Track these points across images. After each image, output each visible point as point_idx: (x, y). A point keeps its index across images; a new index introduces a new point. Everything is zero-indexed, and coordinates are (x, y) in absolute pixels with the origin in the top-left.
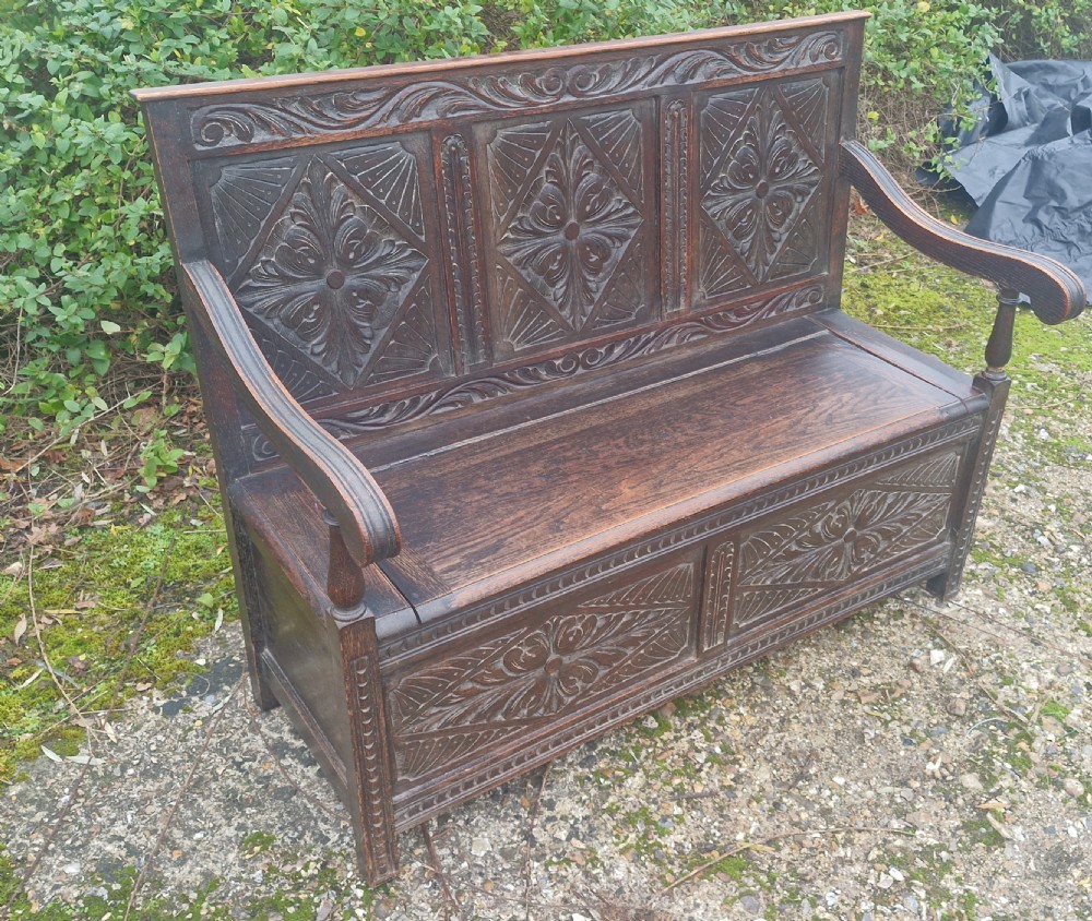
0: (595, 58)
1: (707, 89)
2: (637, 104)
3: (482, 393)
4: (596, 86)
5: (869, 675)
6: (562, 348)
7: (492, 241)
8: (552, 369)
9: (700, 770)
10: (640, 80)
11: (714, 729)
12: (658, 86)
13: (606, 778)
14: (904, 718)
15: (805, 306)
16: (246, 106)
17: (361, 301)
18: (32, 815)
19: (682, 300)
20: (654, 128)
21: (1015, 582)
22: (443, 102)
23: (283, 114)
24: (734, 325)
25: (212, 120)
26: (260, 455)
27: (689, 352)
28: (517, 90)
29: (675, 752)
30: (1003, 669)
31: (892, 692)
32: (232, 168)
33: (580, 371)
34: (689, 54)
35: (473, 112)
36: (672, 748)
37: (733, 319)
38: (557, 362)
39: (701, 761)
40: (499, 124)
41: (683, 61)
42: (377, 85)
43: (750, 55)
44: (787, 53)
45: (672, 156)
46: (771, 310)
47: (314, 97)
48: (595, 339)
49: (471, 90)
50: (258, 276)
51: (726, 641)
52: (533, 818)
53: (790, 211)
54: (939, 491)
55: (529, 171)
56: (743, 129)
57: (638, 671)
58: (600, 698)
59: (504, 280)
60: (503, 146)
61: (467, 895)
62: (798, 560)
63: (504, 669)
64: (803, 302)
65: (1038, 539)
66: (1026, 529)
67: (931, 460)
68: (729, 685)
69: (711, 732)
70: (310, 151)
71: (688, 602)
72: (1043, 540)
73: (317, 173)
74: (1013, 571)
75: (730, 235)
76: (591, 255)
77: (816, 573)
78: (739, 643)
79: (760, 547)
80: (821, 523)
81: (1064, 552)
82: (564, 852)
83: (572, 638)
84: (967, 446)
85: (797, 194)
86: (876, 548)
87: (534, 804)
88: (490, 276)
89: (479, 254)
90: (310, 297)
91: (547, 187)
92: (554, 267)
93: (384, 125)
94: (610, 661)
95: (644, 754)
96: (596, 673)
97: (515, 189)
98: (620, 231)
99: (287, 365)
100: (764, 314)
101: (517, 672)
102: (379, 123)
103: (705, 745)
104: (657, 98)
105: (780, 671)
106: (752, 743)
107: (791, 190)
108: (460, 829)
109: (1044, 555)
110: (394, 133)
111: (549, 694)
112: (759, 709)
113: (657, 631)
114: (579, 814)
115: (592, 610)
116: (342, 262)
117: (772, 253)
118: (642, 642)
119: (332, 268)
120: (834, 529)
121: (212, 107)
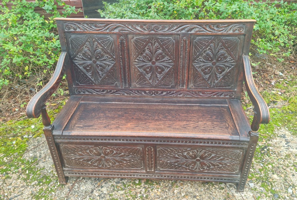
0: (161, 23)
1: (195, 35)
2: (174, 36)
3: (127, 93)
4: (160, 30)
5: (198, 199)
6: (149, 89)
7: (132, 61)
8: (145, 93)
9: (137, 198)
10: (175, 30)
11: (149, 191)
12: (179, 32)
13: (117, 188)
15: (227, 97)
16: (75, 23)
17: (100, 67)
18: (35, 143)
19: (185, 86)
20: (178, 42)
22: (120, 28)
23: (83, 26)
24: (201, 96)
25: (68, 25)
26: (77, 92)
27: (186, 99)
28: (139, 28)
29: (136, 191)
32: (73, 35)
33: (153, 95)
34: (189, 25)
35: (127, 32)
36: (136, 190)
37: (201, 94)
38: (147, 92)
39: (139, 196)
40: (135, 35)
41: (188, 27)
42: (104, 23)
43: (210, 28)
44: (223, 29)
45: (183, 50)
46: (214, 95)
47: (90, 24)
48: (158, 89)
49: (127, 27)
50: (78, 57)
51: (155, 171)
52: (97, 187)
53: (224, 71)
54: (234, 159)
55: (142, 47)
56: (208, 47)
57: (128, 168)
58: (117, 169)
59: (135, 70)
60: (136, 40)
61: (72, 195)
62: (179, 160)
63: (89, 153)
64: (226, 96)
65: (289, 189)
66: (288, 185)
67: (229, 149)
68: (162, 183)
69: (147, 191)
70: (89, 34)
71: (141, 157)
72: (290, 191)
73: (91, 39)
74: (270, 194)
75: (202, 73)
76: (159, 69)
77: (186, 165)
78: (159, 173)
79: (164, 152)
80: (186, 153)
81: (294, 197)
82: (95, 198)
83: (107, 153)
84: (245, 150)
85: (227, 66)
86: (209, 167)
87: (99, 185)
88: (131, 68)
89: (128, 63)
90: (89, 64)
91: (147, 51)
92: (148, 70)
93: (105, 31)
94: (119, 162)
95: (129, 187)
96: (115, 163)
97: (138, 50)
98: (167, 65)
99: (84, 76)
100: (212, 96)
101: (93, 154)
102: (104, 31)
103: (143, 193)
104: (179, 35)
105: (177, 186)
106: (154, 199)
107: (224, 65)
108: (84, 182)
109: (286, 195)
110: (107, 33)
111: (102, 163)
112: (163, 192)
113: (133, 160)
114: (105, 192)
115: (112, 148)
116: (96, 58)
117: (217, 80)
118: (128, 162)
119: (94, 59)
120: (192, 157)
121: (68, 23)
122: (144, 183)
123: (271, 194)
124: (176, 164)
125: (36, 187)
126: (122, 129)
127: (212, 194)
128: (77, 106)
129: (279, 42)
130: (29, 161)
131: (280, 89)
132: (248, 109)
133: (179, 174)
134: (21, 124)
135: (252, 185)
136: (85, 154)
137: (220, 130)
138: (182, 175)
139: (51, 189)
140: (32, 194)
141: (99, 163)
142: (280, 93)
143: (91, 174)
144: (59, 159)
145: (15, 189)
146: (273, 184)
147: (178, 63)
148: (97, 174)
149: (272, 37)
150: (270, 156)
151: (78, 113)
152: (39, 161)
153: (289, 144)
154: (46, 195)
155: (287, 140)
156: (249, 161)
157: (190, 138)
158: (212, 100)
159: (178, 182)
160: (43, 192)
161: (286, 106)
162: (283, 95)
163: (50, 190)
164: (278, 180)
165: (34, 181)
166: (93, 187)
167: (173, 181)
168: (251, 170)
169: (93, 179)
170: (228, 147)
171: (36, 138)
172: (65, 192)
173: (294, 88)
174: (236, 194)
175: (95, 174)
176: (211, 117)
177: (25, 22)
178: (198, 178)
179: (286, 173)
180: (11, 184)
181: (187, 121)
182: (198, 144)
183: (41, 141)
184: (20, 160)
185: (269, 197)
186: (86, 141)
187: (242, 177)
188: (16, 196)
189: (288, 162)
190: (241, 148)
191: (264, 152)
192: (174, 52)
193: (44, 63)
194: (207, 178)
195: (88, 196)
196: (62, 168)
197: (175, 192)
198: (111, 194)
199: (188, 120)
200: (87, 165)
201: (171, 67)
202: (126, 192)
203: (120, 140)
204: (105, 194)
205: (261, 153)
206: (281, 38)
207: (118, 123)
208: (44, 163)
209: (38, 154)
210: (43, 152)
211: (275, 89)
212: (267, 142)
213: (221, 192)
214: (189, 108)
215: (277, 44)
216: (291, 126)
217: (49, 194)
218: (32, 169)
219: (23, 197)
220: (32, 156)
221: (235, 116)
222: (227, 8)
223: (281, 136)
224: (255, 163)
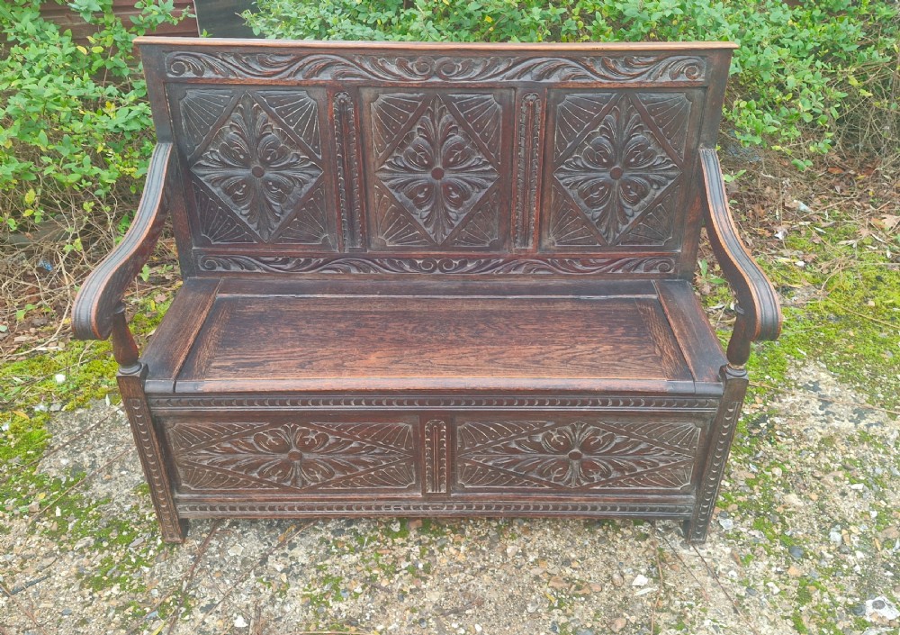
0: (459, 53)
1: (562, 88)
2: (498, 91)
3: (358, 268)
4: (457, 75)
5: (575, 569)
6: (423, 253)
7: (372, 169)
8: (413, 265)
9: (398, 572)
10: (501, 73)
11: (433, 551)
12: (515, 80)
13: (336, 548)
14: (569, 611)
15: (653, 272)
16: (199, 54)
17: (274, 188)
18: (74, 426)
19: (531, 241)
20: (510, 111)
21: (772, 557)
22: (336, 69)
23: (223, 63)
24: (579, 271)
25: (178, 60)
26: (204, 267)
27: (534, 282)
28: (394, 69)
29: (394, 553)
30: (685, 616)
31: (579, 588)
32: (193, 91)
33: (438, 272)
34: (544, 59)
35: (358, 79)
36: (394, 550)
37: (579, 267)
38: (418, 262)
39: (403, 567)
40: (381, 90)
41: (540, 64)
42: (287, 52)
43: (606, 68)
44: (644, 70)
45: (526, 134)
46: (618, 268)
47: (244, 55)
48: (451, 253)
49: (357, 64)
50: (207, 159)
51: (449, 492)
52: (276, 548)
53: (644, 195)
54: (678, 450)
55: (403, 126)
56: (599, 124)
57: (369, 485)
58: (338, 492)
59: (381, 197)
60: (383, 105)
61: (203, 573)
62: (520, 457)
63: (255, 444)
64: (651, 268)
65: (831, 533)
66: (829, 521)
67: (663, 421)
68: (471, 528)
69: (427, 552)
70: (243, 88)
71: (410, 452)
72: (835, 536)
73: (248, 103)
74: (780, 548)
75: (582, 203)
76: (453, 193)
77: (541, 473)
78: (461, 498)
79: (477, 433)
80: (541, 435)
81: (846, 553)
82: (274, 578)
83: (307, 443)
84: (709, 422)
85: (652, 182)
86: (606, 474)
87: (284, 541)
88: (370, 192)
89: (360, 175)
90: (241, 178)
91: (418, 138)
92: (421, 196)
93: (291, 78)
94: (343, 469)
95: (372, 544)
96: (332, 474)
97: (391, 136)
98: (479, 181)
99: (225, 217)
100: (610, 269)
101: (264, 449)
102: (288, 77)
103: (415, 558)
104: (515, 89)
105: (513, 535)
106: (447, 573)
107: (646, 178)
108: (236, 535)
109: (824, 549)
110: (299, 85)
111: (294, 474)
112: (474, 553)
113: (384, 463)
114: (302, 560)
115: (321, 429)
116: (263, 161)
117: (624, 224)
118: (371, 467)
119: (257, 164)
120: (556, 445)
121: (179, 52)
122: (418, 529)
123: (782, 548)
124: (512, 470)
125: (88, 553)
126: (353, 371)
127: (615, 554)
128: (208, 307)
129: (797, 112)
130: (60, 479)
131: (801, 252)
132: (710, 310)
133: (520, 498)
134: (21, 370)
135: (727, 524)
136: (243, 447)
137: (638, 367)
138: (531, 503)
139: (139, 559)
140: (79, 576)
141: (284, 474)
142: (801, 264)
143: (260, 510)
144: (162, 465)
145: (25, 561)
146: (787, 520)
147: (510, 172)
148: (277, 508)
149: (779, 97)
150: (778, 443)
151: (215, 329)
152: (90, 478)
153: (829, 410)
154: (123, 575)
155: (824, 396)
156: (719, 453)
157: (555, 390)
158: (611, 282)
159: (516, 522)
160: (115, 568)
161: (819, 301)
162: (809, 268)
163: (134, 560)
164: (800, 508)
165: (81, 537)
166: (266, 547)
167: (500, 522)
168: (723, 482)
169: (262, 525)
170: (663, 415)
171: (73, 410)
172: (180, 566)
173: (841, 247)
174: (684, 552)
175: (272, 509)
176: (611, 332)
177: (15, 50)
178: (575, 508)
179: (823, 488)
180: (11, 548)
181: (544, 343)
182: (577, 408)
183: (91, 421)
184: (32, 478)
185: (777, 554)
186: (246, 408)
187: (700, 501)
188: (32, 584)
189: (829, 458)
190: (699, 417)
191: (760, 433)
192: (498, 140)
193: (83, 181)
194: (600, 508)
195: (252, 573)
196: (172, 493)
197: (509, 551)
198: (321, 563)
199: (545, 341)
200: (248, 482)
201: (490, 184)
202: (366, 558)
203: (347, 403)
204: (303, 565)
205: (750, 436)
206: (804, 99)
207: (339, 355)
208: (108, 484)
209: (86, 459)
210: (101, 452)
211: (786, 252)
212: (768, 404)
213: (640, 546)
214: (545, 306)
215: (791, 118)
216: (834, 358)
217: (132, 572)
218: (72, 502)
219: (52, 585)
220: (67, 466)
221: (679, 326)
222: (644, 9)
223: (806, 385)
224: (735, 463)
